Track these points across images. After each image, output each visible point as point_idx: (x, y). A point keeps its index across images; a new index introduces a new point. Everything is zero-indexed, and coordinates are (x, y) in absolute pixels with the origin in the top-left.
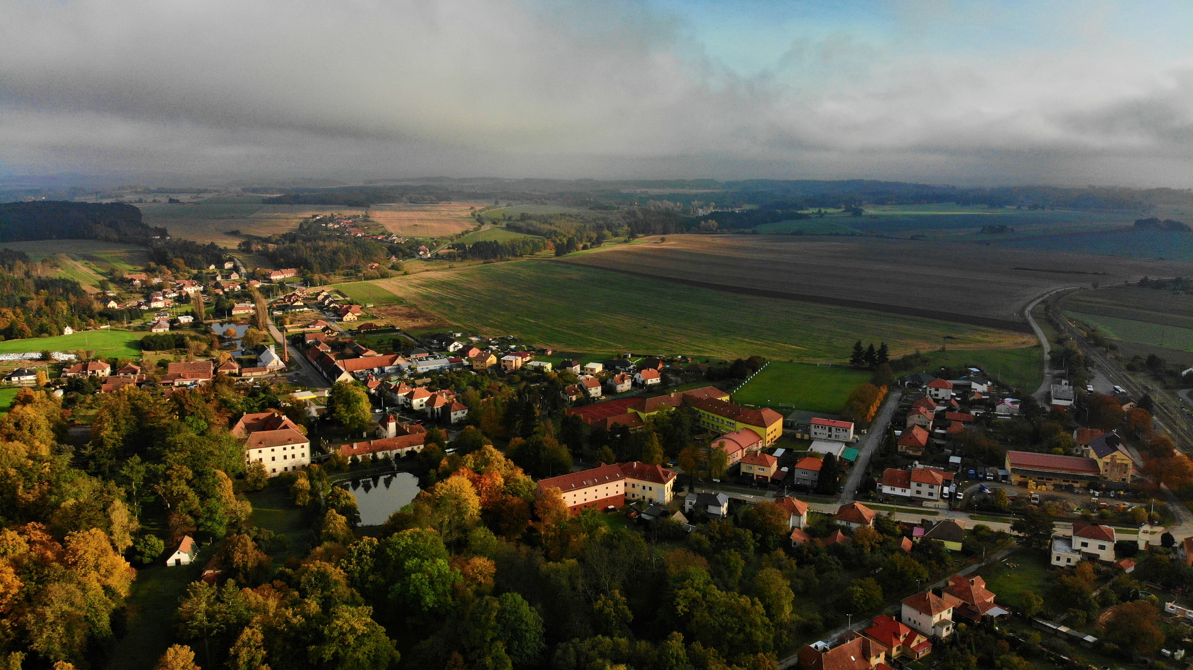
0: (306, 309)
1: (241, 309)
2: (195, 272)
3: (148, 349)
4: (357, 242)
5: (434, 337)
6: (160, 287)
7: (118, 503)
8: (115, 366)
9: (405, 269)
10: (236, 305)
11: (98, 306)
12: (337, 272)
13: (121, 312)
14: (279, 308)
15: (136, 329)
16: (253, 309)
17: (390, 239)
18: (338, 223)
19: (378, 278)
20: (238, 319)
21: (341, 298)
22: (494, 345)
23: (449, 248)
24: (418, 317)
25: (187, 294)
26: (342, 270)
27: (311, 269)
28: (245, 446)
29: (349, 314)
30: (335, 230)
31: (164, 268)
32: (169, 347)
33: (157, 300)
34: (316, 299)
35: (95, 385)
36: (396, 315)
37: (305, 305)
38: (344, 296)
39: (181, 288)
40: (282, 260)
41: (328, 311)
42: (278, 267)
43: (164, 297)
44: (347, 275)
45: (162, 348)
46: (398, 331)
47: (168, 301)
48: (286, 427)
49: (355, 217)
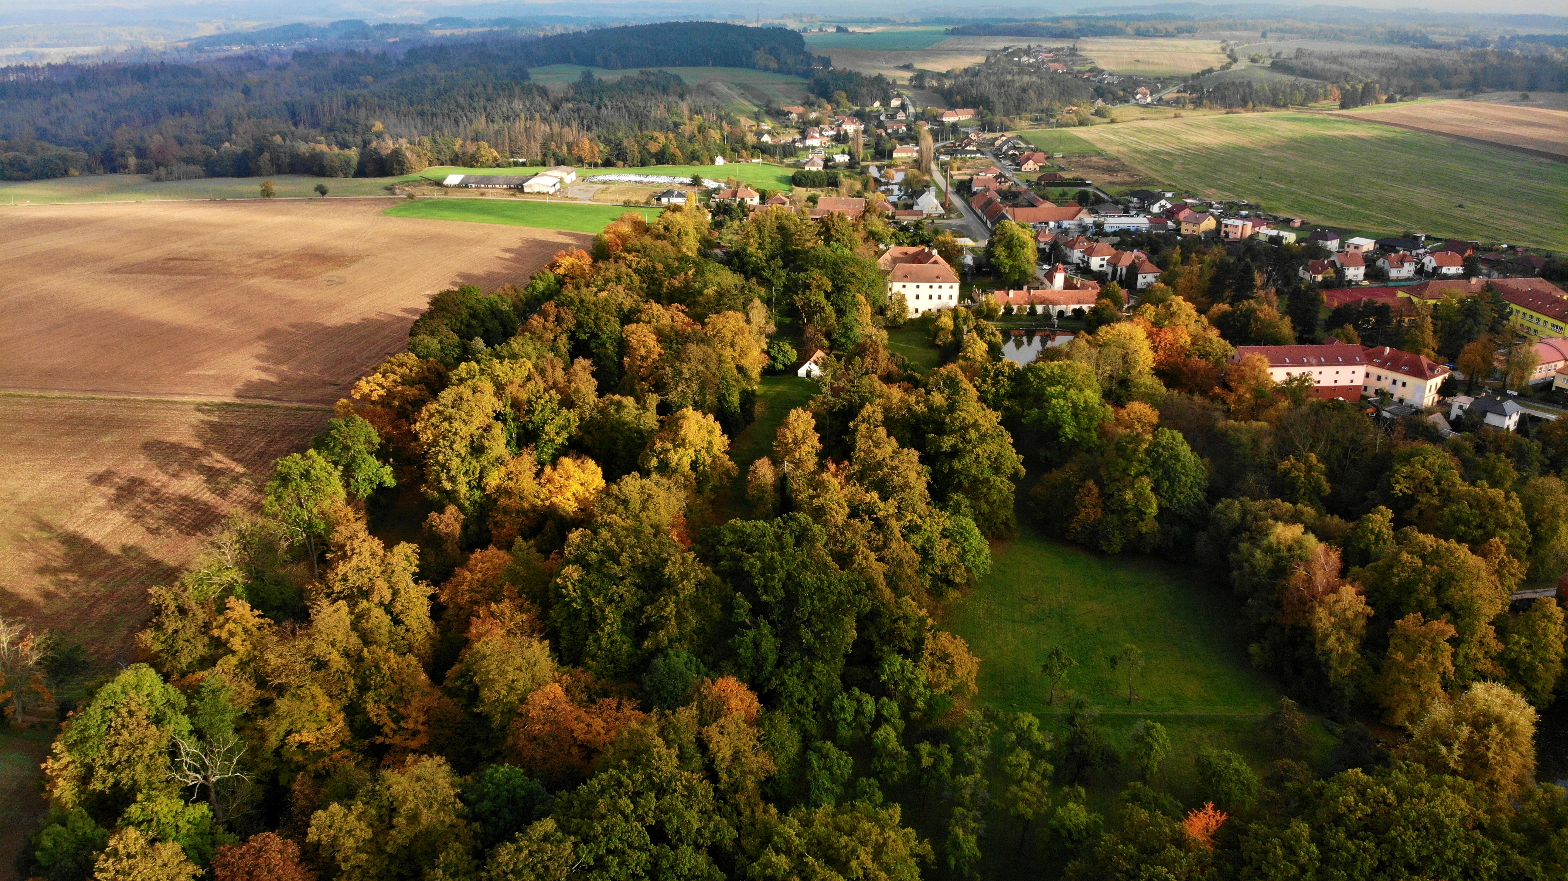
0: (978, 155)
1: (904, 151)
2: (856, 108)
3: (799, 185)
4: (1054, 78)
5: (1134, 194)
6: (817, 123)
7: (757, 302)
8: (764, 197)
9: (1113, 116)
10: (898, 147)
11: (751, 139)
12: (1024, 115)
13: (775, 146)
14: (946, 154)
15: (788, 166)
16: (917, 152)
17: (1099, 77)
18: (1036, 57)
19: (1074, 126)
20: (899, 162)
21: (1023, 145)
22: (1217, 209)
23: (1179, 92)
24: (1118, 171)
25: (846, 133)
26: (1031, 112)
27: (992, 110)
28: (889, 277)
29: (1031, 162)
30: (1029, 65)
31: (823, 101)
32: (820, 185)
33: (813, 137)
34: (993, 144)
35: (743, 212)
36: (1090, 167)
37: (979, 151)
38: (1027, 143)
39: (840, 125)
40: (959, 98)
41: (1005, 158)
42: (953, 106)
43: (821, 134)
44: (1036, 120)
45: (814, 186)
46: (1088, 185)
47: (825, 140)
48: (936, 262)
49: (1058, 50)
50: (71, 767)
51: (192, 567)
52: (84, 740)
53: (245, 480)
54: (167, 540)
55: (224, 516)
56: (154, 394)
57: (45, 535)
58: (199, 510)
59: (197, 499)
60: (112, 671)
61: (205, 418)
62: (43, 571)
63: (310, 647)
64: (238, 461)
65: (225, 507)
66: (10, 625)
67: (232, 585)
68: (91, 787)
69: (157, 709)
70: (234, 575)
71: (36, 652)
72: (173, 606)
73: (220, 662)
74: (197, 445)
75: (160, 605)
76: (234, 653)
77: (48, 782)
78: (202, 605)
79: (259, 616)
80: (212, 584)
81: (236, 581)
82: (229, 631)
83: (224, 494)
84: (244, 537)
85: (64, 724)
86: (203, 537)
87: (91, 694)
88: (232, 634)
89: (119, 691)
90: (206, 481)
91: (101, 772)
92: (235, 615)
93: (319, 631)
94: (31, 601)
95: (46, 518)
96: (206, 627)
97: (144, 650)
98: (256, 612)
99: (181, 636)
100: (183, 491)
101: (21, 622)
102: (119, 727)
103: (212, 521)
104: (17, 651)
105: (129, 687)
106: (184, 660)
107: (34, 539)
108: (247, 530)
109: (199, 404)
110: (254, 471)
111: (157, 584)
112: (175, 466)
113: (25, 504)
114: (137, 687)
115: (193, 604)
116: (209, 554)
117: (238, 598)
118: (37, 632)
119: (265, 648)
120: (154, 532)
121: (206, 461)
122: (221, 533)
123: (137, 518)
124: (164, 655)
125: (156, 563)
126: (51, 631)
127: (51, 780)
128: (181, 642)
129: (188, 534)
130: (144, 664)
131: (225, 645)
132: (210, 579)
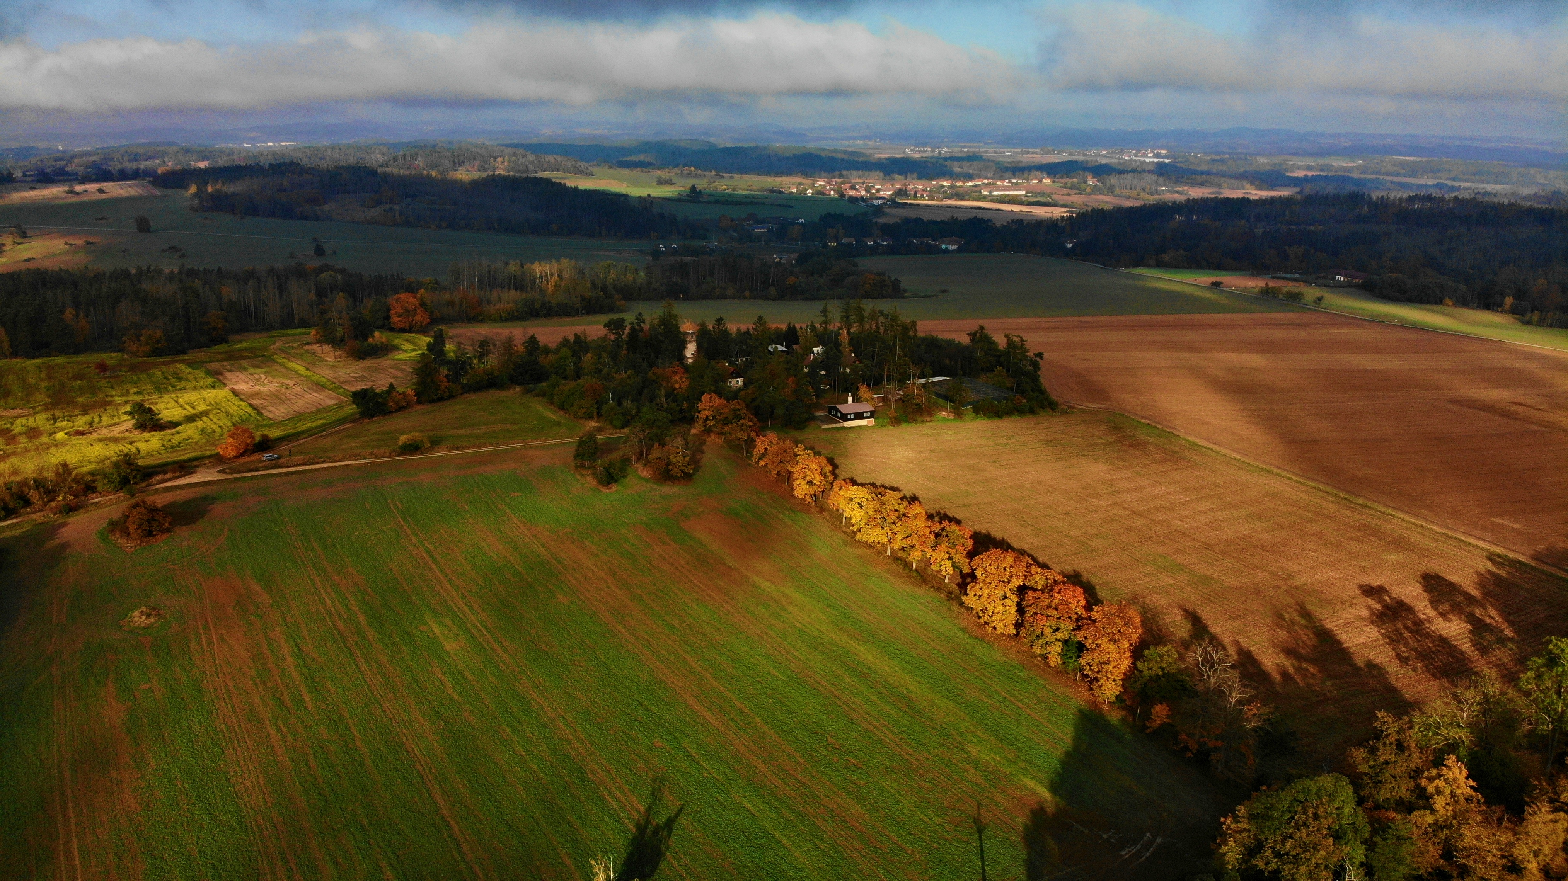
50: (1245, 834)
51: (1426, 709)
52: (1266, 817)
53: (1510, 645)
54: (1411, 673)
55: (1476, 673)
56: (1452, 529)
57: (1303, 622)
58: (1454, 657)
59: (1456, 646)
60: (1315, 770)
61: (1494, 570)
62: (1289, 652)
63: (1511, 845)
64: (1511, 624)
65: (1481, 665)
66: (1244, 686)
67: (1458, 744)
68: (1254, 862)
69: (1341, 826)
70: (1462, 734)
71: (1256, 719)
72: (1393, 738)
73: (1416, 813)
74: (1475, 593)
75: (1382, 731)
76: (1433, 811)
77: (1221, 836)
78: (1421, 749)
79: (1472, 787)
80: (1438, 734)
81: (1463, 742)
82: (1437, 787)
83: (1484, 650)
84: (1487, 701)
85: (1255, 794)
86: (1447, 685)
87: (1289, 780)
88: (1439, 792)
89: (1314, 791)
90: (1471, 632)
91: (1268, 853)
92: (1449, 775)
93: (1527, 834)
94: (1270, 674)
95: (1309, 607)
96: (1416, 774)
97: (1350, 765)
98: (1471, 782)
99: (1391, 770)
100: (1445, 633)
101: (1255, 688)
102: (1301, 823)
103: (1463, 672)
104: (1241, 710)
105: (1323, 792)
106: (1382, 795)
107: (1292, 622)
108: (1493, 696)
109: (1492, 554)
110: (1523, 640)
111: (1386, 711)
112: (1446, 607)
113: (1296, 588)
114: (1332, 796)
115: (1413, 745)
116: (1446, 704)
117: (1459, 759)
118: (1264, 703)
119: (1464, 822)
120: (1403, 660)
121: (1478, 612)
122: (1467, 688)
123: (1392, 641)
124: (1367, 779)
125: (1393, 691)
126: (1276, 709)
127: (1224, 837)
128: (1387, 775)
129: (1434, 675)
130: (1345, 778)
131: (1427, 799)
132: (1439, 728)
